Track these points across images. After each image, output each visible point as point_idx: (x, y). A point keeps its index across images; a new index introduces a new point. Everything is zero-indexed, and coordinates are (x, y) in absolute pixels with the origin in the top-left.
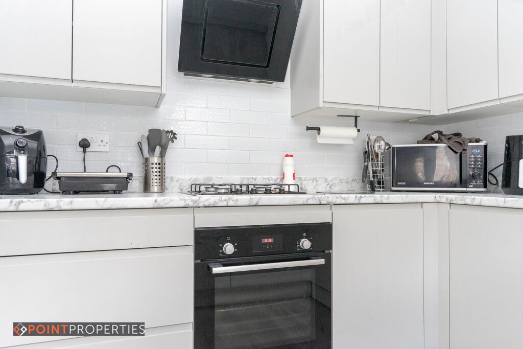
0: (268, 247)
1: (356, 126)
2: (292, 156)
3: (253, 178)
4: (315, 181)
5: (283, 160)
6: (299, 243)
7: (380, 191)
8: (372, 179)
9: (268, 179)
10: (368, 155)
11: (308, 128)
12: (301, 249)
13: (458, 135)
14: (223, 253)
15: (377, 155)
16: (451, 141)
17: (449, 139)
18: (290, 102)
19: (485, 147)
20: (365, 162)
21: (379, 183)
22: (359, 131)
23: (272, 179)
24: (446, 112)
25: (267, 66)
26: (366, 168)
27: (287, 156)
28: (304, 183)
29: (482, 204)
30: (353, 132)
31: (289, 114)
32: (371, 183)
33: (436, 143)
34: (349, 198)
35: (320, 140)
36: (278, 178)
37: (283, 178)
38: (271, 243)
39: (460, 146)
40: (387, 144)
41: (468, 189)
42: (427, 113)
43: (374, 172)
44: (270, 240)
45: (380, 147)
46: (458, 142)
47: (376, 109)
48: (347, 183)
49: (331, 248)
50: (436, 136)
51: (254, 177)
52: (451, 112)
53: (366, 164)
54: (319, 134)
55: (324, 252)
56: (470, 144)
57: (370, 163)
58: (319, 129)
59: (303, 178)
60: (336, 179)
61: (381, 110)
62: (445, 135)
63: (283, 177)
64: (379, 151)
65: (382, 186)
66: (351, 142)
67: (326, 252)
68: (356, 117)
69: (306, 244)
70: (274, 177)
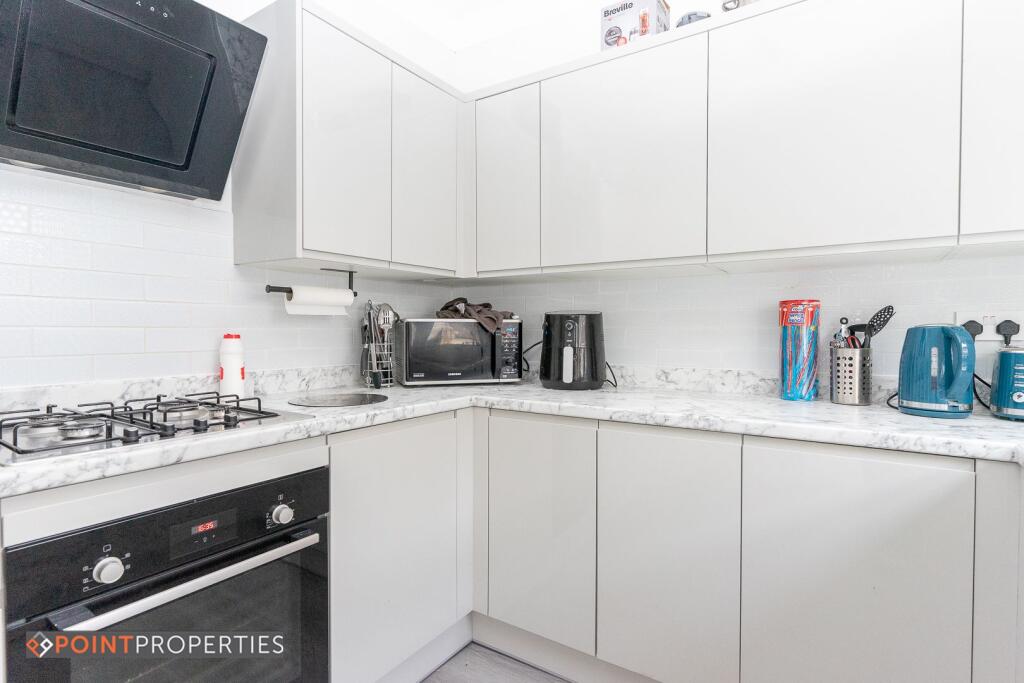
0: (205, 540)
1: (351, 287)
2: (238, 337)
3: (153, 382)
4: (280, 376)
5: (220, 344)
6: (271, 514)
7: (386, 387)
8: (375, 370)
9: (188, 380)
10: (367, 332)
11: (270, 289)
12: (275, 524)
13: (487, 306)
14: (93, 583)
15: (382, 332)
16: (483, 316)
17: (479, 312)
18: (232, 237)
19: (520, 325)
20: (364, 343)
21: (385, 375)
22: (355, 294)
23: (197, 379)
24: (475, 276)
25: (186, 167)
26: (366, 354)
27: (228, 336)
28: (261, 381)
29: (532, 410)
30: (347, 297)
31: (231, 261)
32: (375, 376)
33: (463, 317)
34: (356, 418)
35: (291, 308)
36: (208, 377)
37: (221, 377)
38: (212, 530)
39: (493, 323)
40: (396, 315)
41: (502, 381)
42: (451, 275)
43: (379, 358)
44: (211, 525)
45: (386, 321)
46: (491, 318)
47: (386, 266)
48: (335, 375)
49: (326, 508)
50: (461, 307)
51: (157, 379)
52: (481, 276)
53: (366, 346)
54: (290, 298)
55: (316, 518)
56: (504, 321)
57: (373, 346)
58: (289, 291)
59: (259, 372)
60: (317, 371)
61: (393, 267)
62: (473, 306)
63: (219, 374)
64: (387, 327)
65: (389, 379)
66: (343, 312)
67: (319, 517)
68: (351, 273)
69: (284, 514)
70: (202, 375)
